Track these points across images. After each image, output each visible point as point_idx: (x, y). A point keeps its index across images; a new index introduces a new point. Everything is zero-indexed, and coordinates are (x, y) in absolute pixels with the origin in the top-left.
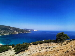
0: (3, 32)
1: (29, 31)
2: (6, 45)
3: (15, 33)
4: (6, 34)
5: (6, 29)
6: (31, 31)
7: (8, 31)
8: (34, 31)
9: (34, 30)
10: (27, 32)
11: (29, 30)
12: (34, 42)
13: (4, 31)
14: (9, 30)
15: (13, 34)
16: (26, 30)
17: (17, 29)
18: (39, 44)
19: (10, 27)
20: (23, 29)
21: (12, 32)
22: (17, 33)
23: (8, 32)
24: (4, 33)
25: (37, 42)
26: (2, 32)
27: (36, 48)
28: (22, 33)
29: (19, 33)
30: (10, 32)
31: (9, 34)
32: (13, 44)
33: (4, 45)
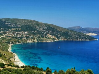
0: (24, 36)
1: (90, 34)
2: (33, 68)
3: (49, 38)
4: (30, 41)
6: (95, 35)
7: (33, 33)
10: (82, 38)
11: (88, 30)
13: (27, 34)
14: (36, 30)
15: (45, 40)
17: (53, 29)
19: (38, 23)
20: (69, 29)
21: (43, 37)
22: (53, 39)
23: (34, 35)
24: (27, 38)
26: (23, 35)
28: (66, 40)
29: (58, 40)
30: (38, 35)
31: (37, 40)
32: (48, 68)
33: (29, 66)
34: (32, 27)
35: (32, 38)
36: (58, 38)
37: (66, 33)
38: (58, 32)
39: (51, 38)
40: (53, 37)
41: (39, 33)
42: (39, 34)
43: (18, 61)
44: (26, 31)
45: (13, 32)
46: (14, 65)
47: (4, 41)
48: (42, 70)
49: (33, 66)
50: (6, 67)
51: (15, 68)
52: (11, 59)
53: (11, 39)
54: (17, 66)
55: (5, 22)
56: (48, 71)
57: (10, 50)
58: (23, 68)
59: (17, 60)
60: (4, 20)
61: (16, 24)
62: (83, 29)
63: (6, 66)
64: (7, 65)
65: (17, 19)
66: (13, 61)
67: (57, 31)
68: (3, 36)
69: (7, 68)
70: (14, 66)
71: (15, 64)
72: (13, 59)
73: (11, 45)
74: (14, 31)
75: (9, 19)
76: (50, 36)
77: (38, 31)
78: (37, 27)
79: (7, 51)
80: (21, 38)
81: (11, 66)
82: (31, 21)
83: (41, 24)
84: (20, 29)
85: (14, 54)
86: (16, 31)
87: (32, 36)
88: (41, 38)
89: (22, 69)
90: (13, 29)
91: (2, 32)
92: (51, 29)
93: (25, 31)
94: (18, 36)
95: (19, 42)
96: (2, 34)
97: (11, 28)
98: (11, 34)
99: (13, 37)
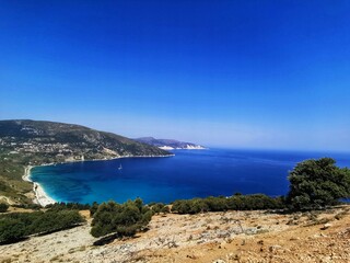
0: (60, 151)
1: (165, 148)
2: (69, 206)
3: (106, 154)
4: (71, 159)
5: (73, 136)
6: (170, 148)
7: (78, 146)
8: (189, 147)
9: (186, 145)
10: (155, 153)
11: (162, 143)
12: (184, 202)
13: (66, 148)
14: (84, 141)
15: (99, 157)
16: (151, 145)
17: (114, 139)
18: (205, 211)
19: (88, 131)
20: (137, 141)
21: (95, 152)
22: (113, 155)
23: (79, 150)
24: (65, 154)
25: (195, 201)
26: (57, 150)
27: (183, 228)
28: (132, 156)
29: (119, 157)
30: (88, 150)
31: (85, 158)
34: (77, 137)
35: (75, 154)
36: (121, 154)
37: (133, 146)
38: (121, 145)
39: (110, 154)
40: (113, 152)
41: (90, 145)
42: (89, 147)
43: (43, 197)
44: (65, 142)
45: (36, 145)
47: (14, 161)
50: (11, 210)
52: (26, 195)
53: (31, 157)
54: (38, 207)
55: (21, 126)
57: (27, 178)
59: (40, 195)
60: (19, 123)
61: (44, 130)
62: (156, 141)
63: (10, 208)
64: (14, 206)
66: (32, 197)
67: (119, 144)
69: (12, 212)
70: (30, 206)
71: (35, 202)
72: (32, 194)
73: (30, 167)
74: (39, 142)
75: (29, 122)
76: (108, 151)
77: (87, 142)
78: (85, 136)
79: (20, 179)
80: (54, 154)
81: (23, 207)
82: (75, 127)
83: (94, 132)
84: (53, 139)
85: (36, 184)
86: (43, 142)
87: (76, 150)
88: (93, 155)
90: (38, 139)
91: (13, 144)
92: (111, 140)
93: (63, 143)
94: (48, 150)
95: (48, 162)
96: (12, 148)
97: (33, 136)
98: (32, 147)
99: (37, 154)
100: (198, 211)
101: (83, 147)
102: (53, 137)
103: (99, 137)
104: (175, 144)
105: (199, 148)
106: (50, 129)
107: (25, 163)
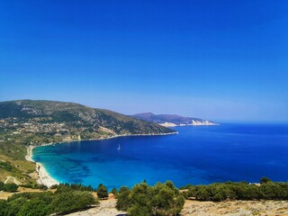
0: (58, 131)
1: (166, 125)
2: (74, 187)
3: (102, 133)
4: (68, 139)
5: (69, 115)
6: (173, 125)
7: (74, 125)
8: (194, 123)
9: (190, 120)
10: (155, 131)
13: (63, 127)
14: (80, 119)
15: (94, 137)
16: (150, 122)
17: (110, 117)
19: (82, 109)
21: (91, 131)
22: (110, 134)
23: (76, 129)
24: (63, 133)
26: (55, 129)
28: (130, 134)
29: (117, 136)
30: (84, 129)
31: (82, 137)
32: (101, 185)
33: (67, 185)
34: (72, 115)
35: (72, 134)
36: (118, 132)
37: (130, 124)
38: (117, 123)
39: (106, 133)
40: (110, 131)
41: (86, 124)
42: (84, 126)
43: (46, 177)
44: (61, 122)
45: (36, 125)
46: (36, 185)
47: (17, 141)
48: (89, 189)
49: (74, 183)
50: (21, 190)
51: (38, 191)
52: (30, 175)
53: (32, 137)
54: (43, 187)
55: (21, 107)
56: (101, 190)
57: (29, 158)
58: (56, 190)
59: (43, 176)
60: (19, 104)
61: (42, 110)
63: (19, 188)
64: (22, 186)
65: (44, 102)
66: (36, 177)
67: (115, 121)
68: (16, 133)
69: (22, 192)
70: (37, 187)
71: (39, 182)
72: (36, 174)
73: (32, 147)
74: (38, 122)
75: (29, 101)
76: (104, 129)
77: (83, 121)
78: (81, 114)
79: (23, 159)
80: (52, 134)
81: (30, 187)
82: (70, 105)
83: (89, 110)
84: (50, 118)
85: (38, 164)
86: (42, 122)
87: (72, 129)
88: (89, 134)
89: (54, 191)
90: (37, 119)
91: (15, 124)
92: (107, 118)
93: (59, 122)
94: (47, 130)
95: (48, 142)
96: (14, 129)
97: (32, 116)
98: (32, 127)
99: (37, 134)
100: (224, 198)
101: (78, 126)
102: (50, 116)
103: (94, 115)
104: (177, 120)
105: (207, 123)
106: (47, 108)
107: (27, 143)
